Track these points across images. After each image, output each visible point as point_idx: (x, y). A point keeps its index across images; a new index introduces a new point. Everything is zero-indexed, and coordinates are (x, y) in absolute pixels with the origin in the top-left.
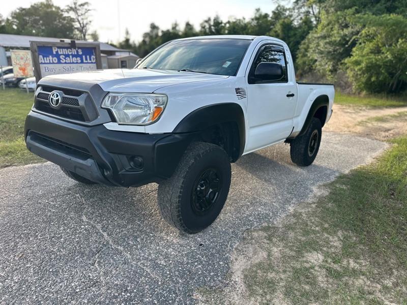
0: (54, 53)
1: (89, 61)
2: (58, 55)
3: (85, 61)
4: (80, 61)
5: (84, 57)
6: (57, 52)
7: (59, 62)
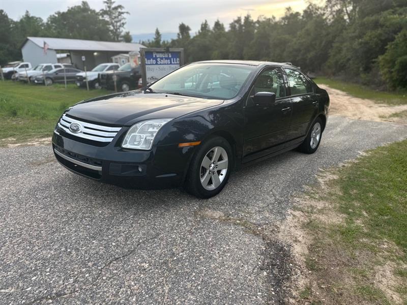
0: (154, 56)
1: (176, 63)
2: (156, 59)
3: (173, 63)
4: (169, 63)
5: (172, 59)
6: (156, 56)
7: (157, 64)
